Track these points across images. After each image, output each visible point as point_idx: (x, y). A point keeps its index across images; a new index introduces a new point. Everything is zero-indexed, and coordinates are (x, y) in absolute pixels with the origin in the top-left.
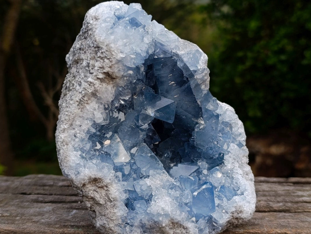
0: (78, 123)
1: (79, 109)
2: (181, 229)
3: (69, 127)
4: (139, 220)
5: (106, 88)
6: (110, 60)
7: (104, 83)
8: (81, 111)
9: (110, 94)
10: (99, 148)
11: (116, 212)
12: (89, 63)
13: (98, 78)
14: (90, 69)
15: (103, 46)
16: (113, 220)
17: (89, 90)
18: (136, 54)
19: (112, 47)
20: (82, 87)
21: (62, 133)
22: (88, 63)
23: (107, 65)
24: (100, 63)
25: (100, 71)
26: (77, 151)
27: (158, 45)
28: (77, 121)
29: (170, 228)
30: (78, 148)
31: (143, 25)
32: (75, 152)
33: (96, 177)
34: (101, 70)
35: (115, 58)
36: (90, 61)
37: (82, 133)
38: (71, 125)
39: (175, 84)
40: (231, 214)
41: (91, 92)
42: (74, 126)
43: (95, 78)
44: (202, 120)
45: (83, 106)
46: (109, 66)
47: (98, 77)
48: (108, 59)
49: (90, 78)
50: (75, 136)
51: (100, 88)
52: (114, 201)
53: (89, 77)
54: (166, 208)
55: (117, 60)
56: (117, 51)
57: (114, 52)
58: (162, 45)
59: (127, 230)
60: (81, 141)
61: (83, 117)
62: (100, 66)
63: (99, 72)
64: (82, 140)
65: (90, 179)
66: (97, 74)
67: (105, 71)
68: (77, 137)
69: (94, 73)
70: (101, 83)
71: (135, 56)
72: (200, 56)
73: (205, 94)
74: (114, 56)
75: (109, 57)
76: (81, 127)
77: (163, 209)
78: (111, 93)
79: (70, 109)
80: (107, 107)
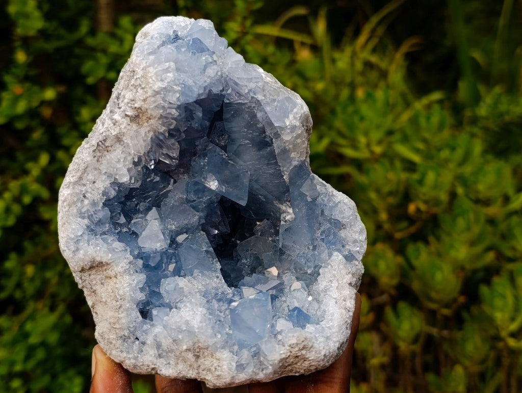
0: (91, 177)
1: (95, 157)
2: (213, 360)
3: (77, 181)
4: (153, 335)
5: (137, 132)
6: (145, 90)
7: (135, 123)
8: (98, 161)
9: (142, 141)
10: (122, 222)
11: (121, 318)
12: (120, 93)
13: (127, 115)
14: (120, 101)
15: (139, 69)
16: (116, 328)
17: (112, 131)
18: (183, 86)
19: (149, 72)
20: (105, 127)
21: (66, 188)
22: (118, 93)
23: (140, 97)
24: (132, 94)
25: (129, 105)
26: (83, 218)
27: (231, 83)
28: (90, 175)
29: (196, 355)
30: (86, 215)
31: (212, 51)
32: (80, 219)
33: (102, 261)
34: (131, 104)
35: (151, 87)
36: (122, 91)
37: (95, 192)
38: (81, 178)
39: (250, 144)
40: (288, 348)
41: (115, 134)
42: (84, 181)
43: (123, 115)
44: (290, 207)
45: (101, 154)
46: (142, 99)
47: (127, 113)
48: (143, 88)
49: (116, 115)
50: (85, 196)
51: (128, 130)
52: (121, 299)
53: (116, 113)
54: (192, 322)
55: (154, 91)
56: (156, 78)
57: (152, 79)
58: (236, 84)
59: (134, 349)
60: (91, 204)
61: (100, 169)
62: (131, 97)
63: (129, 107)
64: (94, 204)
65: (94, 261)
66: (126, 109)
67: (136, 105)
68: (88, 199)
69: (123, 107)
70: (131, 122)
71: (180, 89)
72: (292, 107)
73: (295, 166)
74: (150, 85)
75: (143, 86)
76: (95, 184)
77: (187, 323)
78: (144, 141)
79: (82, 156)
80: (136, 160)
